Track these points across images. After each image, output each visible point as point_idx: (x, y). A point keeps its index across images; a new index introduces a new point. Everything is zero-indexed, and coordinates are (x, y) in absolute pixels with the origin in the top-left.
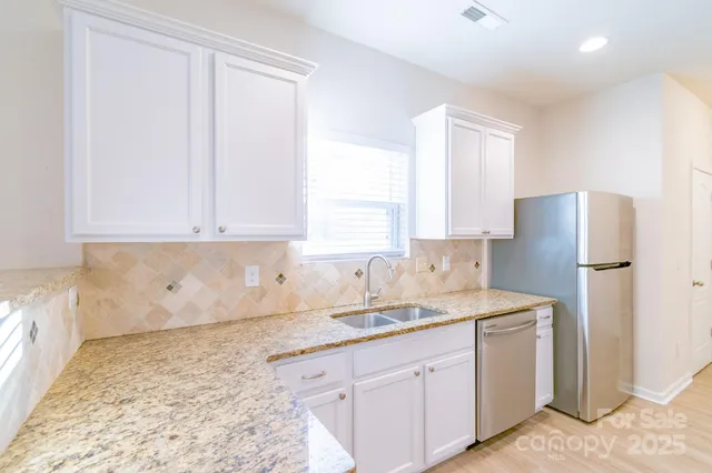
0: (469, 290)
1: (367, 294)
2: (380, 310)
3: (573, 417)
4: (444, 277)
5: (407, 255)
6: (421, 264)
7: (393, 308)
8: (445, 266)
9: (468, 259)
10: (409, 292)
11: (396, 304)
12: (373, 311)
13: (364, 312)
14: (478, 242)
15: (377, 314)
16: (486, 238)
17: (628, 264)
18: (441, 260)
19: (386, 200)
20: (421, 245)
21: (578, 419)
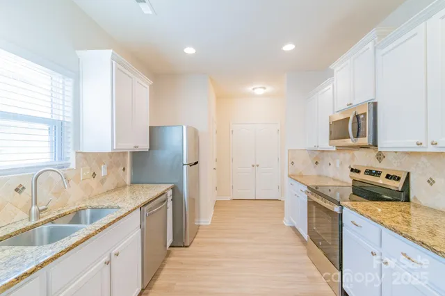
0: (119, 188)
1: (34, 208)
2: (51, 221)
3: (181, 247)
4: (102, 181)
5: (73, 166)
6: (85, 173)
7: (65, 215)
8: (103, 172)
9: (118, 166)
10: (74, 198)
11: (66, 210)
12: (44, 223)
13: (33, 227)
14: (125, 153)
15: (50, 225)
16: (129, 151)
17: (196, 163)
18: (101, 169)
19: (49, 116)
20: (84, 157)
21: (184, 246)
